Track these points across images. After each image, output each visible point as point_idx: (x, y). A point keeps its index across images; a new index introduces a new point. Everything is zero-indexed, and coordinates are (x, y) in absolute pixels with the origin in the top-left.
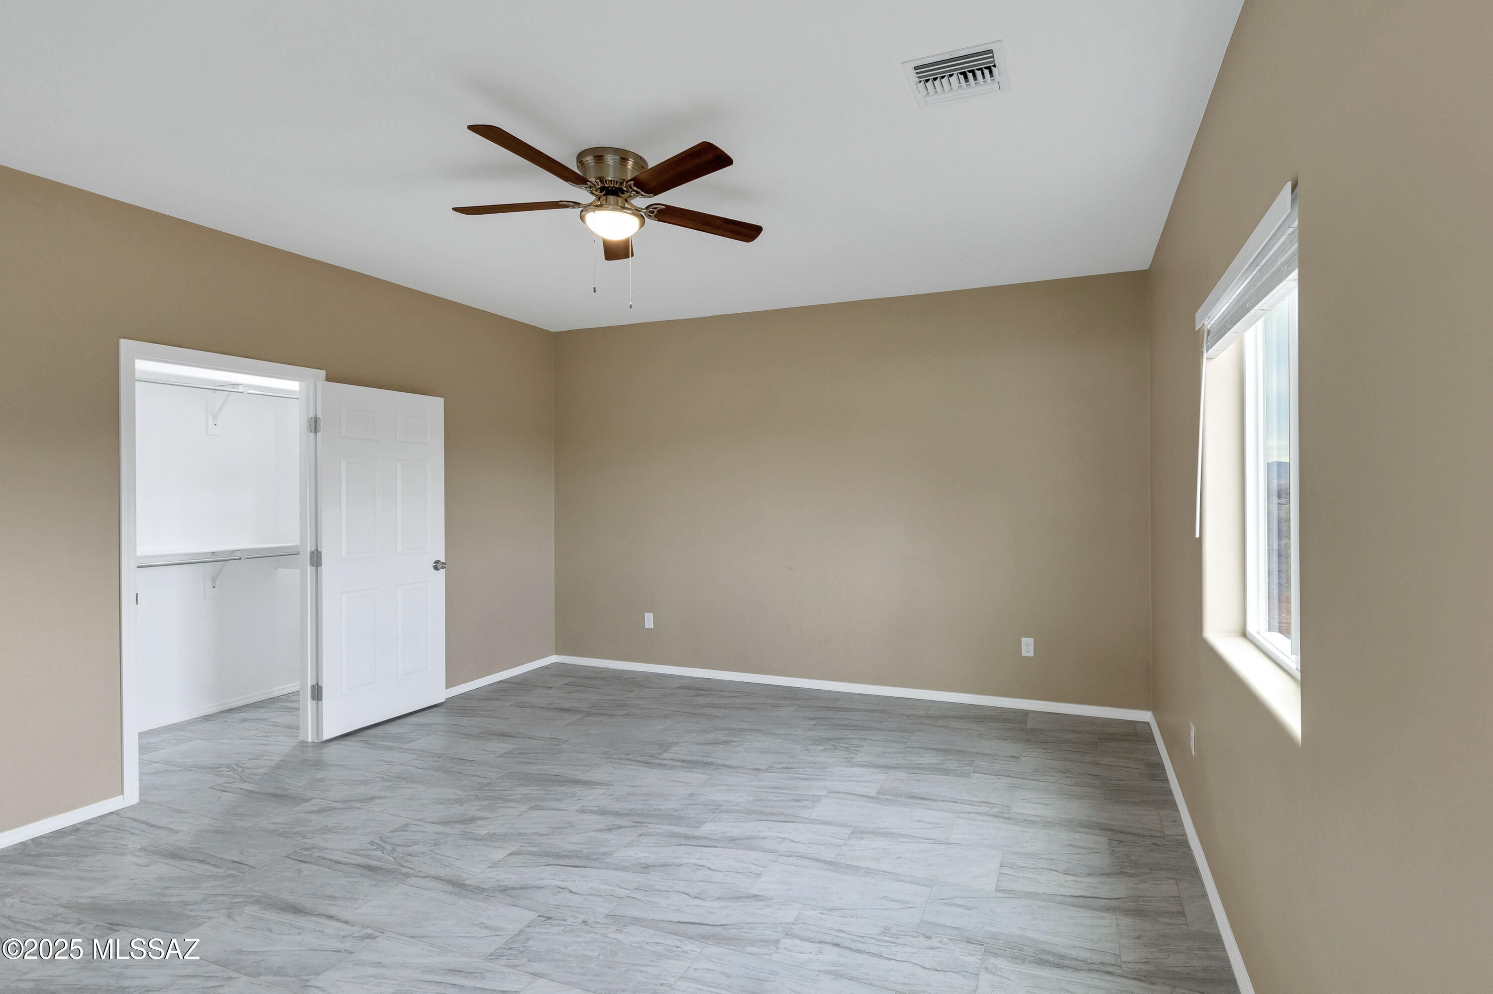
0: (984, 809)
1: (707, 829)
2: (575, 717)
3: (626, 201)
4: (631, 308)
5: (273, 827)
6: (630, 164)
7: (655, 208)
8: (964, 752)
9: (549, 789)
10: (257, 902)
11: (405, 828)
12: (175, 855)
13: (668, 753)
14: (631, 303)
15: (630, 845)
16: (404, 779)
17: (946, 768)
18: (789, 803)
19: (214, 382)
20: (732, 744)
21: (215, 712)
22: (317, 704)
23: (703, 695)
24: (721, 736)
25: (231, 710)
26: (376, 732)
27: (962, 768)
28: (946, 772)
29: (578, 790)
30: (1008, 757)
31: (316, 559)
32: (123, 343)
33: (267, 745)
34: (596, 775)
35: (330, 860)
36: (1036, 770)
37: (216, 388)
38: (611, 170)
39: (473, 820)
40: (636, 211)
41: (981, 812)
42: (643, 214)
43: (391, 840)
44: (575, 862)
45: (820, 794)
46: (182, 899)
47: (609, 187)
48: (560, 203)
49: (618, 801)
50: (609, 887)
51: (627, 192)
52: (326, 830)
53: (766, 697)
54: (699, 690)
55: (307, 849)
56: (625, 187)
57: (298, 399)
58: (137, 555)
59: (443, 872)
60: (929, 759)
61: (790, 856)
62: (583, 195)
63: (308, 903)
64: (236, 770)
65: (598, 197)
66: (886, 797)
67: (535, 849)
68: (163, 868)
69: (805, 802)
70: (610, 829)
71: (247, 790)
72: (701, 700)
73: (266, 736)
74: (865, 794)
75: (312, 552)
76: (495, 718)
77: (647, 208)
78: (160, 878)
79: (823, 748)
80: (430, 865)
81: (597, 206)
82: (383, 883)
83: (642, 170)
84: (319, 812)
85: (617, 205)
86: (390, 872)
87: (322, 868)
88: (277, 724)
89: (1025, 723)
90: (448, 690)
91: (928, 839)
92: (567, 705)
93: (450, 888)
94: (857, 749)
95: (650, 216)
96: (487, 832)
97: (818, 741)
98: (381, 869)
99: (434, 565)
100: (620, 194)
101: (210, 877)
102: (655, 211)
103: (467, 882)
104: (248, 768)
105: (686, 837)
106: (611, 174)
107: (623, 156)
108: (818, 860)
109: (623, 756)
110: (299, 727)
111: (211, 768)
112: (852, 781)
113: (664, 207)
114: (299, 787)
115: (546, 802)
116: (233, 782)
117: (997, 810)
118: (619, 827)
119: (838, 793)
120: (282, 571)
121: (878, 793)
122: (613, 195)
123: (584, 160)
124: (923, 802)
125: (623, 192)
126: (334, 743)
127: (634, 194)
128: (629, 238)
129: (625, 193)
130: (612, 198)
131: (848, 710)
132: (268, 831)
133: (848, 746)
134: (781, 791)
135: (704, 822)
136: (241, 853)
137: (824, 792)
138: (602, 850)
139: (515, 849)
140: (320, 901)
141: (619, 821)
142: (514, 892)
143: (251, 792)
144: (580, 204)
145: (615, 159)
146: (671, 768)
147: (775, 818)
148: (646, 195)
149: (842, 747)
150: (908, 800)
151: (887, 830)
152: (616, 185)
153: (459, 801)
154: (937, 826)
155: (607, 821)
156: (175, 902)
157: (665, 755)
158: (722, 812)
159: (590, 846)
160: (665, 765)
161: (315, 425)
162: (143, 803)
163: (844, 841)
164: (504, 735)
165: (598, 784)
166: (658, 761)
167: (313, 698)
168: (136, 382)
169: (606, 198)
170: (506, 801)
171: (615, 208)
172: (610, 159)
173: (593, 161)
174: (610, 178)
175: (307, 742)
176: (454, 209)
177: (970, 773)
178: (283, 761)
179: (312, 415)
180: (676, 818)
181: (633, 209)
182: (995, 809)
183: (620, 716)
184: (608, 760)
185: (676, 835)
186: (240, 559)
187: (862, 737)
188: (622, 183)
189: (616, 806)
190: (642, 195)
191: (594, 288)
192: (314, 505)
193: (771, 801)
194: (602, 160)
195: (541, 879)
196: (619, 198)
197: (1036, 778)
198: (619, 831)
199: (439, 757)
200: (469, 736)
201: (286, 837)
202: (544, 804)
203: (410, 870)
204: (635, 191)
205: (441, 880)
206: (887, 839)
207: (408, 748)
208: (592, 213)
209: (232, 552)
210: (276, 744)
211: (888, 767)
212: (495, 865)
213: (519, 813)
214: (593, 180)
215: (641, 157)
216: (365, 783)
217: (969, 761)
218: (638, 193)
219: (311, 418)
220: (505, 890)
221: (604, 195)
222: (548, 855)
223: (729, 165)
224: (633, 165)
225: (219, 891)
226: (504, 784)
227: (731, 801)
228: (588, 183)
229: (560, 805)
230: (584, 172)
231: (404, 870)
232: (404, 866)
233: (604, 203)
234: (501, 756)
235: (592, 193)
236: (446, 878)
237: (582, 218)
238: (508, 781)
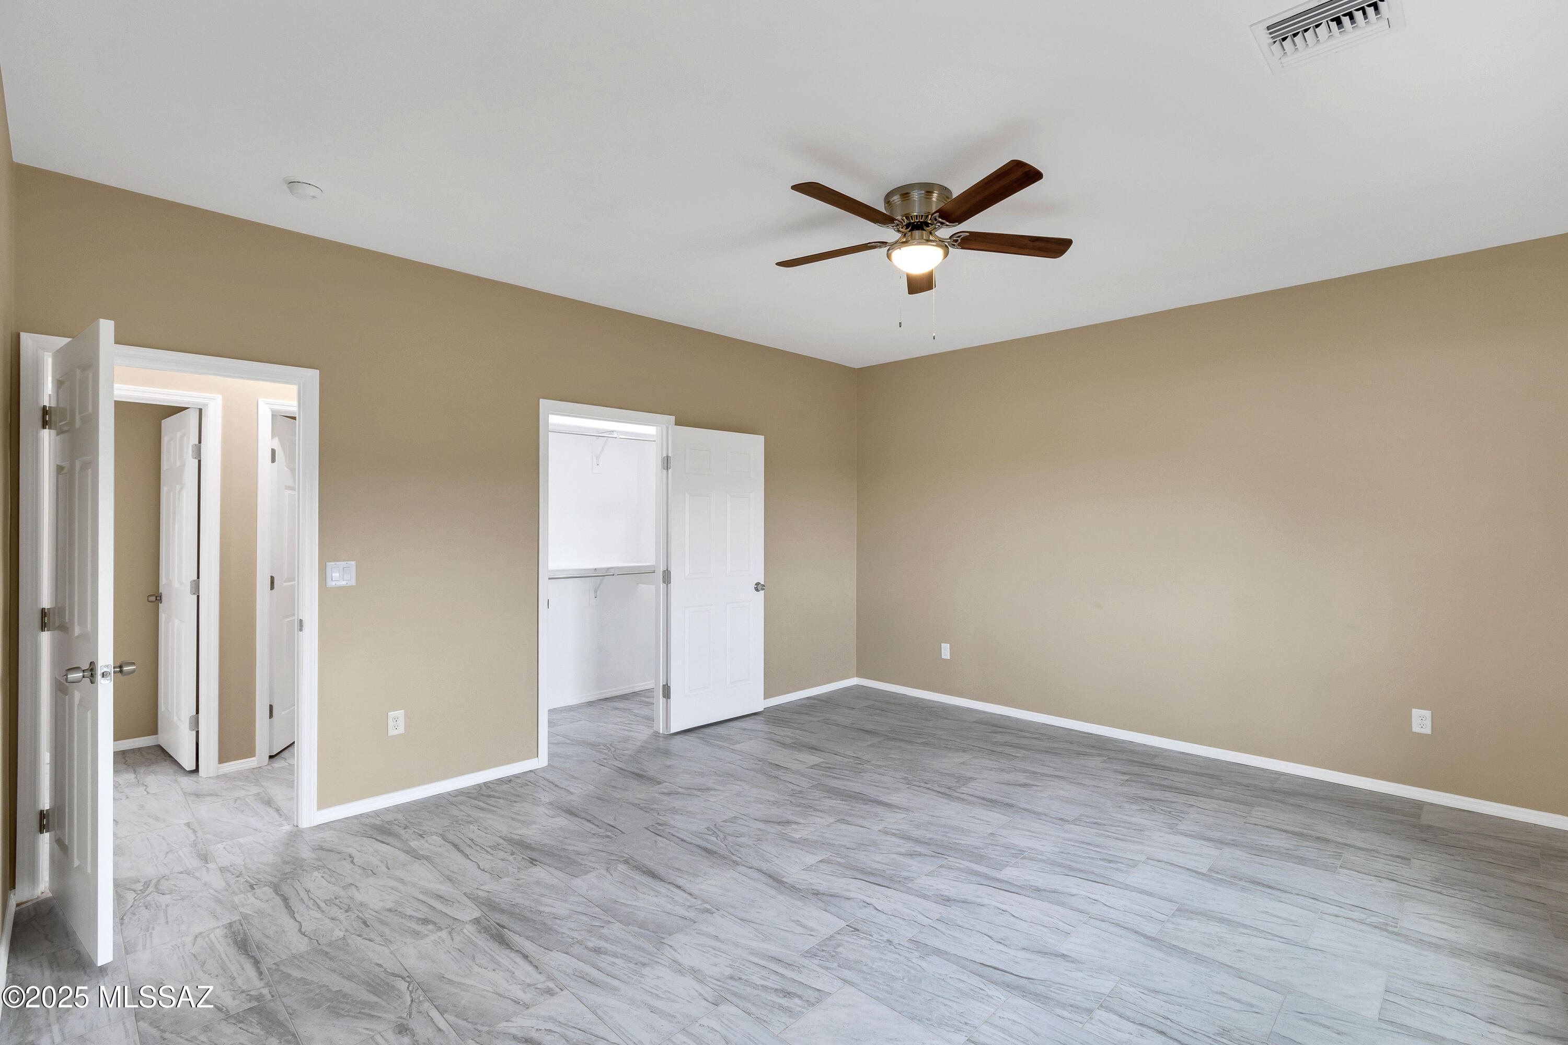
0: (1356, 915)
1: (1008, 873)
2: (875, 740)
3: (931, 233)
4: (934, 339)
5: (636, 801)
6: (935, 196)
7: (959, 237)
8: (1327, 841)
9: (853, 805)
10: (626, 862)
11: (733, 820)
12: (570, 812)
13: (966, 787)
14: (934, 334)
15: (930, 874)
16: (732, 776)
17: (1301, 855)
18: (1100, 863)
19: (597, 430)
20: (1035, 788)
21: (596, 699)
22: (667, 702)
23: (1001, 732)
24: (1022, 778)
25: (606, 699)
26: (710, 731)
27: (1324, 860)
28: (1303, 861)
29: (879, 810)
30: (1392, 855)
31: (667, 577)
32: (543, 403)
33: (631, 731)
34: (895, 799)
35: (678, 837)
36: (1437, 880)
37: (599, 435)
38: (917, 208)
39: (789, 822)
40: (941, 243)
41: (1354, 917)
42: (946, 244)
43: (722, 829)
44: (879, 880)
45: (1137, 859)
46: (575, 848)
47: (915, 222)
48: (869, 245)
49: (918, 828)
50: (912, 912)
51: (932, 225)
52: (674, 811)
53: (1070, 743)
54: (997, 727)
55: (661, 825)
56: (931, 219)
57: (655, 441)
58: (549, 569)
59: (765, 866)
60: (1277, 841)
61: (1103, 921)
62: (890, 234)
63: (662, 871)
64: (610, 749)
65: (904, 234)
66: (1220, 876)
67: (843, 861)
68: (562, 821)
69: (1120, 864)
70: (911, 855)
71: (617, 767)
72: (1000, 738)
73: (631, 724)
74: (1194, 869)
75: (664, 571)
76: (804, 731)
77: (950, 238)
78: (561, 829)
79: (1139, 808)
80: (754, 858)
81: (903, 242)
82: (718, 866)
83: (946, 201)
84: (669, 794)
85: (922, 239)
86: (723, 857)
87: (672, 843)
88: (638, 715)
89: (1418, 817)
90: (767, 700)
91: (1277, 936)
92: (869, 727)
93: (770, 881)
94: (1182, 815)
95: (954, 245)
96: (801, 836)
97: (1135, 799)
98: (716, 853)
99: (756, 586)
100: (925, 228)
101: (594, 834)
102: (959, 239)
103: (784, 879)
104: (619, 749)
105: (987, 877)
106: (917, 210)
107: (928, 189)
108: (1136, 932)
109: (922, 784)
110: (654, 719)
111: (593, 745)
112: (1176, 850)
113: (968, 234)
114: (654, 770)
115: (851, 818)
116: (609, 759)
117: (1379, 920)
118: (920, 855)
119: (1159, 861)
120: (642, 586)
121: (1210, 870)
122: (918, 229)
123: (891, 200)
124: (1269, 891)
125: (927, 225)
126: (678, 737)
127: (939, 226)
128: (933, 270)
129: (930, 225)
130: (917, 233)
131: (1170, 769)
132: (633, 804)
133: (1170, 810)
134: (1091, 848)
135: (1006, 866)
136: (615, 819)
137: (1143, 858)
138: (904, 874)
139: (824, 857)
140: (670, 871)
141: (919, 849)
142: (825, 898)
143: (621, 769)
144: (886, 243)
145: (920, 194)
146: (970, 803)
147: (1083, 875)
148: (953, 224)
149: (1162, 810)
150: (1251, 886)
151: (1222, 915)
152: (922, 219)
153: (776, 803)
154: (1291, 923)
155: (907, 846)
156: (572, 850)
157: (964, 789)
158: (1024, 858)
159: (892, 868)
160: (963, 800)
161: (666, 463)
162: (550, 766)
163: (1168, 917)
164: (813, 749)
165: (900, 808)
166: (956, 794)
167: (664, 697)
168: (549, 433)
169: (912, 234)
170: (815, 810)
171: (920, 243)
172: (916, 195)
173: (899, 200)
174: (915, 214)
175: (659, 733)
176: (779, 264)
177: (1336, 868)
178: (643, 746)
179: (665, 455)
180: (980, 858)
181: (937, 241)
182: (1374, 918)
183: (918, 743)
184: (908, 786)
185: (977, 874)
186: (613, 575)
187: (1187, 802)
188: (927, 217)
189: (916, 833)
190: (947, 225)
191: (900, 323)
192: (666, 531)
193: (1080, 856)
194: (908, 197)
195: (849, 891)
196: (924, 232)
197: (1439, 890)
198: (920, 858)
199: (760, 761)
200: (783, 745)
201: (646, 811)
202: (850, 819)
203: (738, 859)
204: (940, 222)
205: (763, 873)
206: (1223, 925)
207: (735, 749)
208: (899, 250)
209: (608, 569)
210: (637, 732)
211: (1221, 843)
212: (808, 869)
213: (827, 823)
214: (899, 218)
215: (946, 188)
216: (702, 774)
217: (1333, 852)
218: (942, 223)
219: (664, 457)
220: (817, 894)
221: (909, 231)
222: (854, 868)
223: (1040, 180)
224: (938, 196)
225: (600, 847)
226: (814, 794)
227: (1034, 849)
228: (895, 222)
229: (865, 823)
230: (891, 212)
231: (734, 858)
232: (733, 854)
233: (910, 239)
234: (811, 767)
235: (898, 231)
236: (767, 872)
237: (889, 256)
238: (817, 792)
